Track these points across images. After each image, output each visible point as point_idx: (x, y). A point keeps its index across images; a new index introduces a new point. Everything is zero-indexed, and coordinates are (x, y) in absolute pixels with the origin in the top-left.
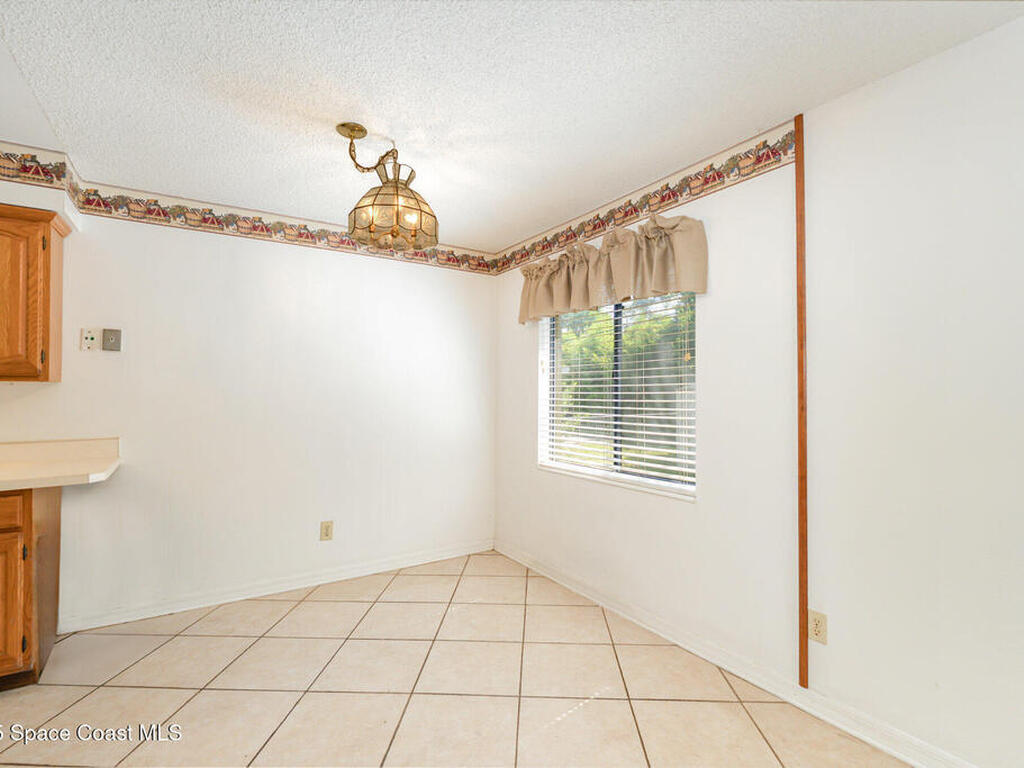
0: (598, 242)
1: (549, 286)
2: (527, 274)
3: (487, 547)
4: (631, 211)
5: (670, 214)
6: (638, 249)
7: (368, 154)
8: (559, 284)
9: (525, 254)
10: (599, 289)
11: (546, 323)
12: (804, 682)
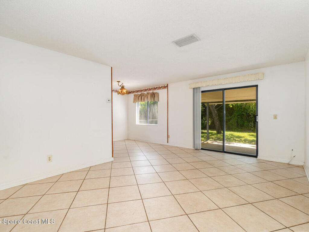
0: (146, 93)
1: (138, 98)
2: (135, 95)
3: (127, 139)
4: (150, 89)
5: (155, 91)
6: (151, 95)
7: (120, 84)
8: (140, 98)
9: (133, 92)
10: (146, 99)
11: (137, 103)
12: (168, 143)
